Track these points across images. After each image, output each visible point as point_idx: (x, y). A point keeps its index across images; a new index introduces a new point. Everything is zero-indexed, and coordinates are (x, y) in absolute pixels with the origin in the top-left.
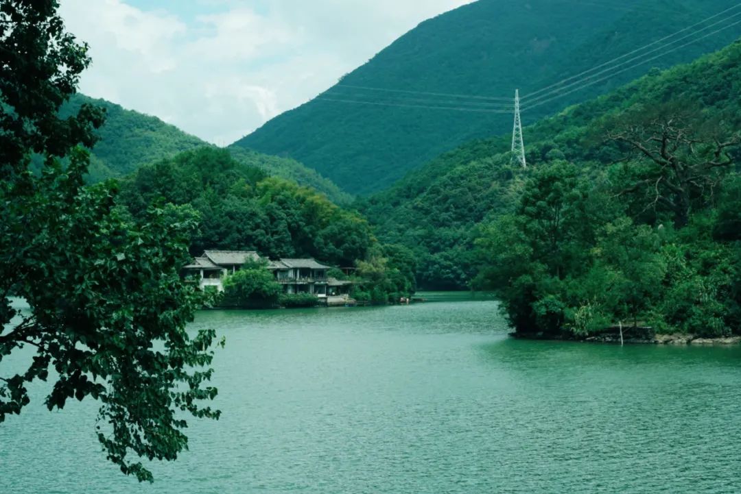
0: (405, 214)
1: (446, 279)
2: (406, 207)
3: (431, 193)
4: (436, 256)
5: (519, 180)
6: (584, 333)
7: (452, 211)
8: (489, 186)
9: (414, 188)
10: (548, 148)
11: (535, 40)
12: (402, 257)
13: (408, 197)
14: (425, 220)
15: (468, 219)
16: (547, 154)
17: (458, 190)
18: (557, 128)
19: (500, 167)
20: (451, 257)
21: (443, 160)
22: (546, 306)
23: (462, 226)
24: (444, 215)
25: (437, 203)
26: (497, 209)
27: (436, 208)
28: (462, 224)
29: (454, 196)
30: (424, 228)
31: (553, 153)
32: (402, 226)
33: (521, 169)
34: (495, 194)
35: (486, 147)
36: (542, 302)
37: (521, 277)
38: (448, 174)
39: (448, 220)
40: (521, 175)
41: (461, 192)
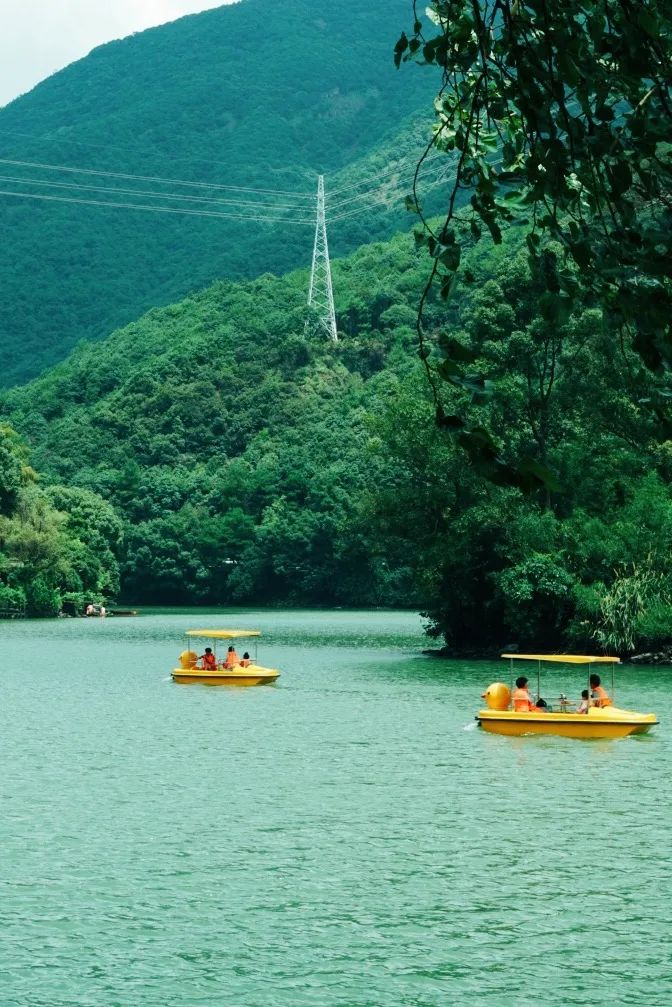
0: (75, 434)
1: (164, 577)
2: (76, 421)
3: (132, 391)
4: (145, 527)
5: (323, 368)
6: (624, 645)
7: (179, 432)
8: (260, 380)
9: (93, 381)
10: (384, 302)
11: (336, 92)
12: (87, 516)
13: (79, 400)
14: (119, 450)
15: (213, 449)
16: (382, 316)
17: (192, 386)
18: (401, 264)
19: (285, 338)
20: (176, 530)
21: (156, 322)
22: (532, 579)
23: (198, 465)
24: (160, 440)
25: (146, 413)
26: (276, 428)
27: (141, 423)
28: (198, 460)
29: (184, 399)
30: (116, 466)
31: (396, 312)
32: (66, 462)
33: (327, 345)
34: (272, 397)
35: (249, 298)
36: (522, 568)
37: (474, 509)
38: (171, 352)
39: (168, 451)
40: (328, 357)
41: (199, 389)
